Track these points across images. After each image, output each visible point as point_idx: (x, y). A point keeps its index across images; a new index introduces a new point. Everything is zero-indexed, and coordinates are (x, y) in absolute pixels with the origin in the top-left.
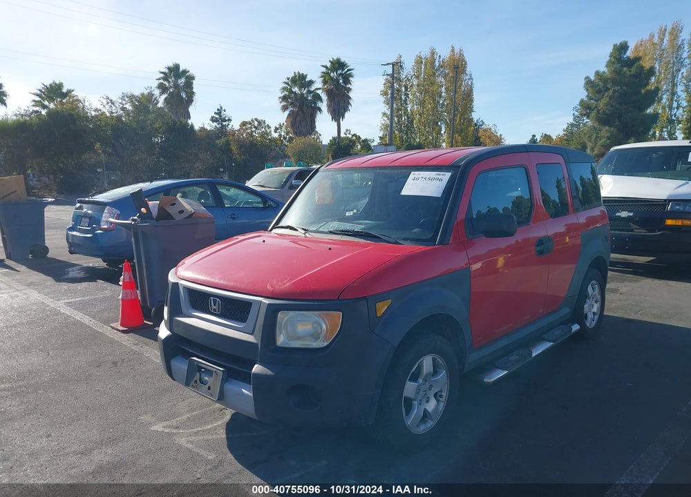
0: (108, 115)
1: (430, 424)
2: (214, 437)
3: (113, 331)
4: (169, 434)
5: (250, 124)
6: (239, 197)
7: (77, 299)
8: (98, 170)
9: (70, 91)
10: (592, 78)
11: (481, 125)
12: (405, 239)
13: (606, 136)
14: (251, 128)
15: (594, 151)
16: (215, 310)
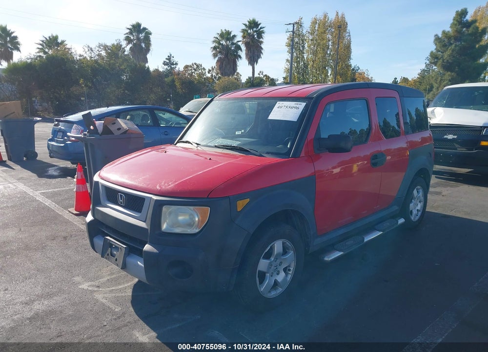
0: (89, 59)
1: (280, 290)
2: (123, 294)
3: (69, 214)
4: (92, 292)
5: (191, 67)
6: (173, 119)
7: (50, 190)
8: (82, 99)
9: (63, 42)
10: (440, 36)
11: (358, 70)
12: (268, 153)
13: (448, 79)
14: (191, 70)
15: (438, 90)
16: (121, 203)
